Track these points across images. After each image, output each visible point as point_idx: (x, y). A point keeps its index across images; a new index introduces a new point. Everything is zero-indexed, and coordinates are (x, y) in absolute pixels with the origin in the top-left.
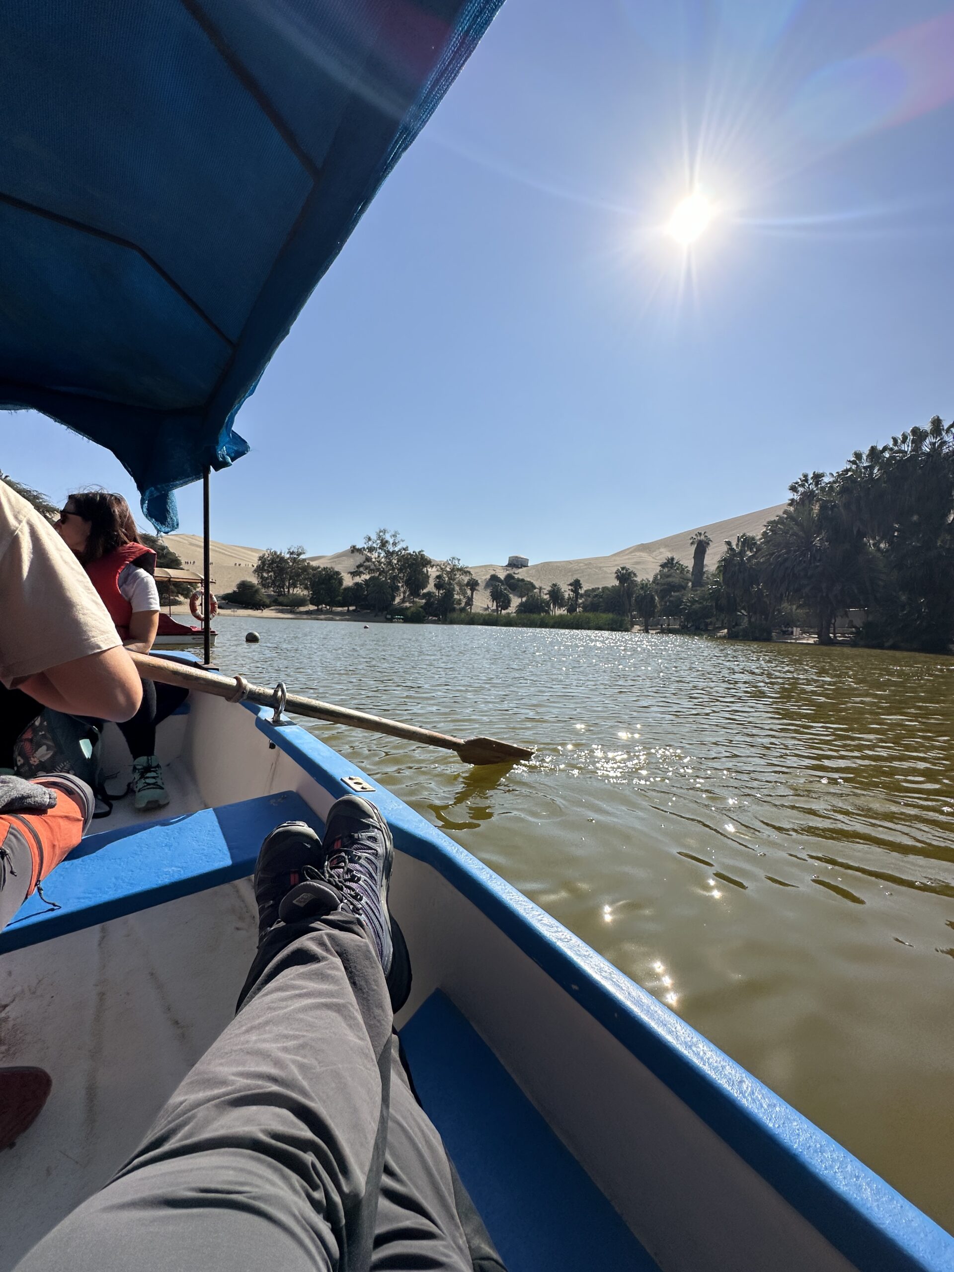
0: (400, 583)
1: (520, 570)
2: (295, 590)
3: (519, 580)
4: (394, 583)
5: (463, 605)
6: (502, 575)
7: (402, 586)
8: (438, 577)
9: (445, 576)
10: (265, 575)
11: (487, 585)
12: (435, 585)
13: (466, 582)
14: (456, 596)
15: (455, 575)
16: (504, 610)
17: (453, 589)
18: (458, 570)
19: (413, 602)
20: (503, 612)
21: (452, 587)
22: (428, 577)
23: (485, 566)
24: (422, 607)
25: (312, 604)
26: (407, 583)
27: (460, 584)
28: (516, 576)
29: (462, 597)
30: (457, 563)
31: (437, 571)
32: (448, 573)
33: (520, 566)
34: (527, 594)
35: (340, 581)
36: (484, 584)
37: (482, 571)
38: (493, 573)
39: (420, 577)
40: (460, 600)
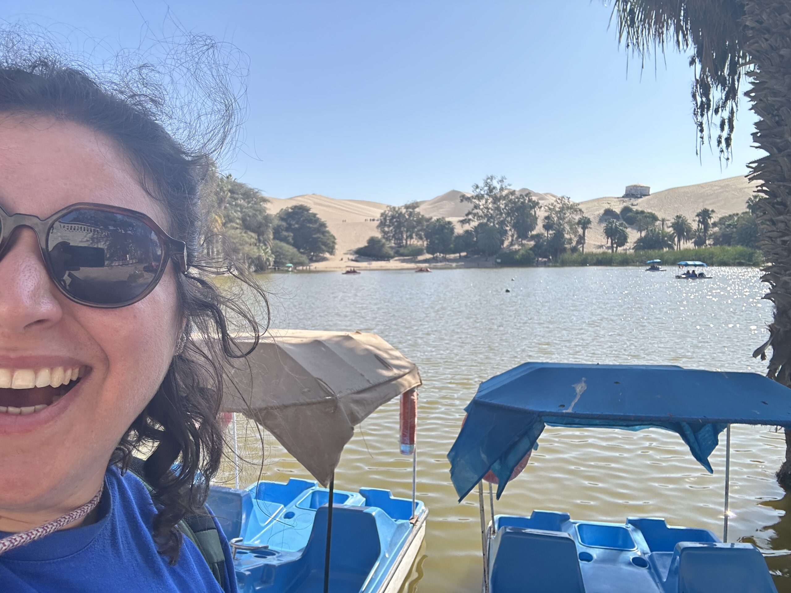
0: (507, 226)
1: (640, 200)
2: (412, 241)
3: (637, 212)
4: (502, 228)
5: (574, 244)
6: (617, 209)
7: (510, 230)
8: (547, 218)
9: (553, 216)
10: (386, 229)
11: (601, 220)
12: (544, 226)
13: (577, 221)
14: (567, 236)
15: (565, 214)
16: (620, 246)
17: (563, 230)
18: (568, 208)
19: (522, 245)
20: (619, 249)
21: (562, 227)
22: (536, 218)
23: (598, 200)
24: (531, 249)
25: (428, 252)
26: (515, 226)
27: (569, 222)
28: (635, 208)
29: (573, 236)
30: (566, 201)
31: (546, 211)
32: (557, 213)
33: (639, 196)
34: (647, 229)
35: (452, 230)
36: (598, 219)
37: (595, 206)
38: (607, 206)
39: (529, 220)
40: (571, 239)
